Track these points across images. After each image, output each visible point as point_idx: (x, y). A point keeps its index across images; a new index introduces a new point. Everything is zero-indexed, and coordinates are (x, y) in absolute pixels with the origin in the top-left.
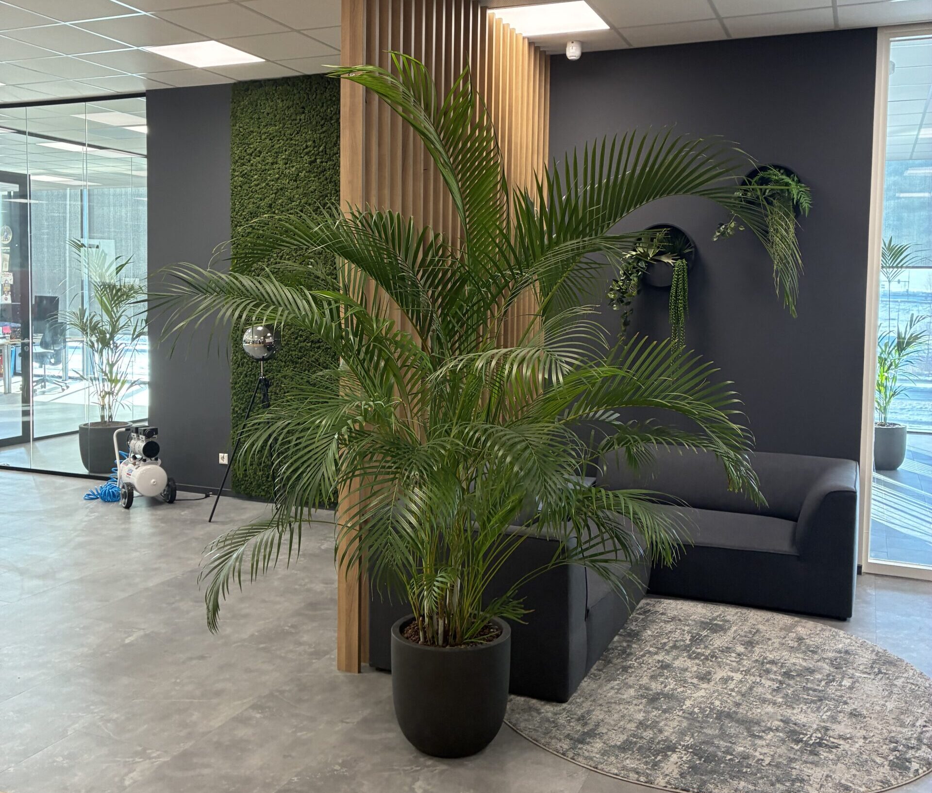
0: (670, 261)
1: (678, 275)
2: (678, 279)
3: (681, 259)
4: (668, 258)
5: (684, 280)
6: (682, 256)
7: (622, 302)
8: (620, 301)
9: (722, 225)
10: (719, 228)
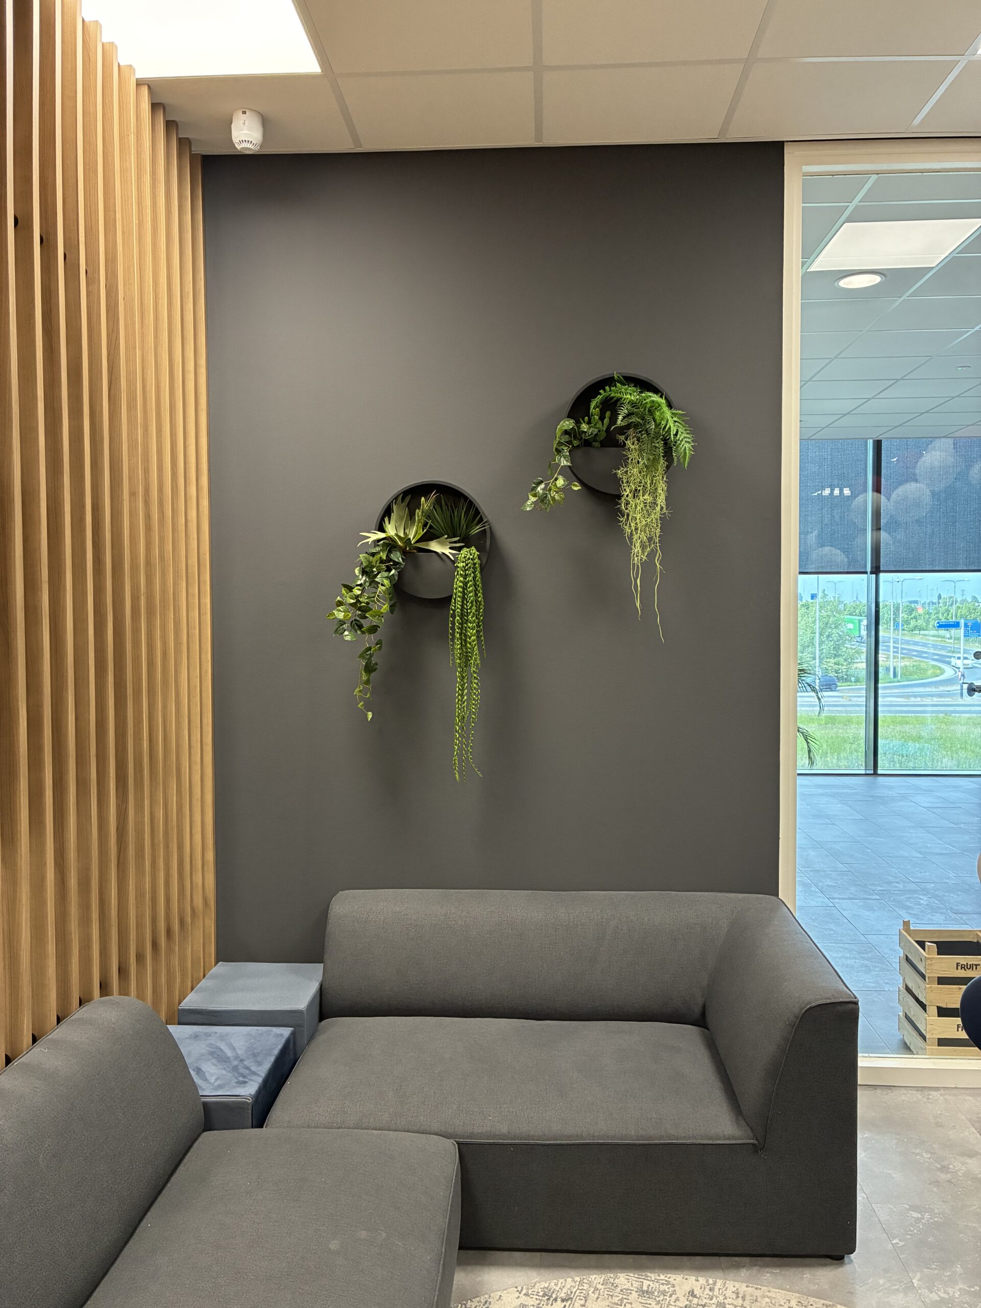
0: (447, 551)
1: (465, 576)
2: (465, 584)
3: (468, 546)
4: (442, 544)
5: (475, 585)
6: (467, 542)
7: (360, 627)
8: (357, 626)
9: (541, 482)
10: (534, 489)
